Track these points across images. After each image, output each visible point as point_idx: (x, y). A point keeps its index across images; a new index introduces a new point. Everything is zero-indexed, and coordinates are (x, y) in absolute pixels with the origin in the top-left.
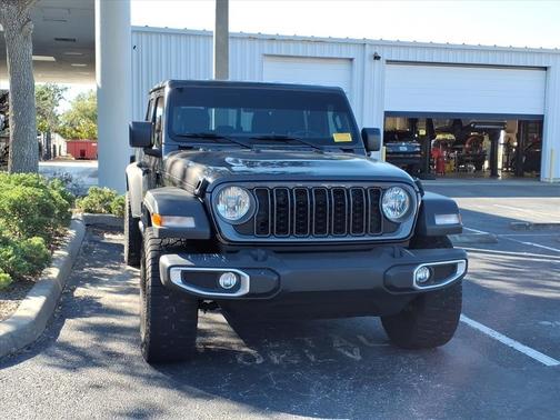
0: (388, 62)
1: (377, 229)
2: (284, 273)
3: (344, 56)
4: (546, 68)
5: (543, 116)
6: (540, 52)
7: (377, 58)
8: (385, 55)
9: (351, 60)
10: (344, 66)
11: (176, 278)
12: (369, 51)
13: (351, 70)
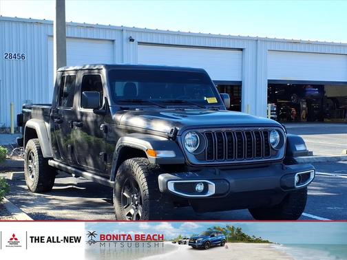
0: (139, 43)
1: (267, 154)
2: (232, 181)
3: (108, 38)
4: (242, 50)
5: (241, 82)
6: (239, 39)
7: (132, 40)
8: (137, 38)
9: (113, 41)
10: (107, 45)
11: (171, 187)
12: (126, 35)
13: (114, 48)
